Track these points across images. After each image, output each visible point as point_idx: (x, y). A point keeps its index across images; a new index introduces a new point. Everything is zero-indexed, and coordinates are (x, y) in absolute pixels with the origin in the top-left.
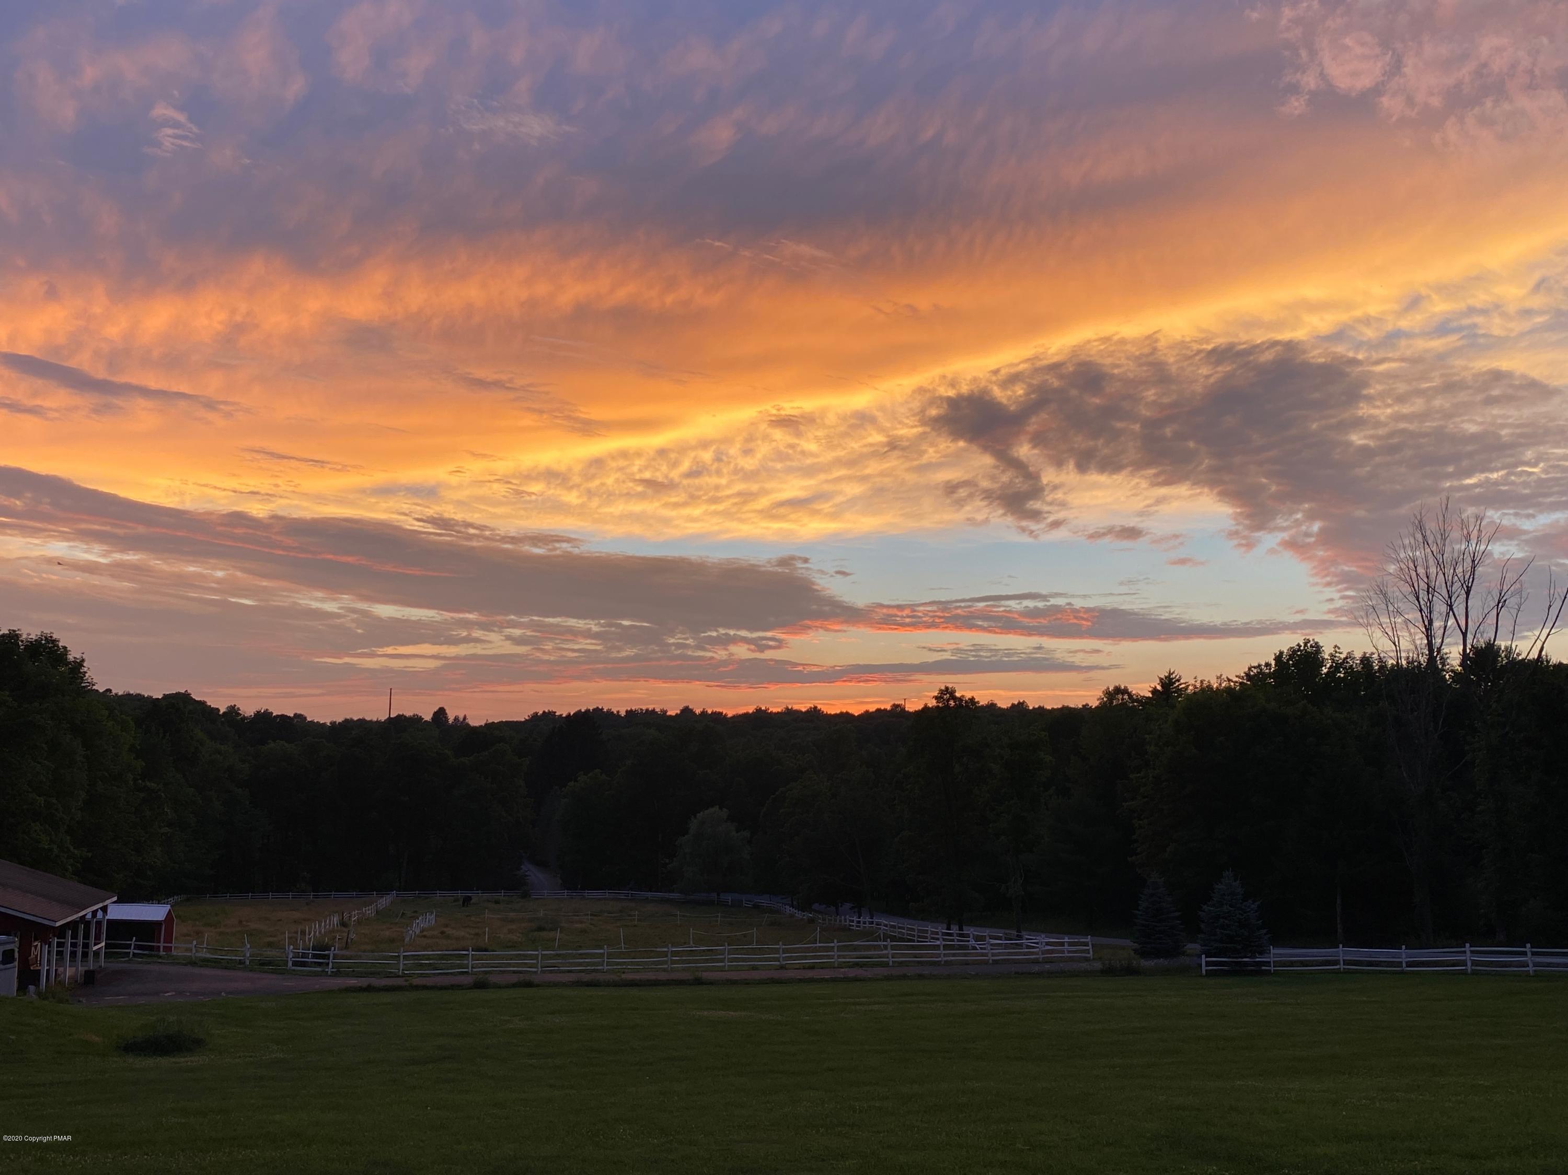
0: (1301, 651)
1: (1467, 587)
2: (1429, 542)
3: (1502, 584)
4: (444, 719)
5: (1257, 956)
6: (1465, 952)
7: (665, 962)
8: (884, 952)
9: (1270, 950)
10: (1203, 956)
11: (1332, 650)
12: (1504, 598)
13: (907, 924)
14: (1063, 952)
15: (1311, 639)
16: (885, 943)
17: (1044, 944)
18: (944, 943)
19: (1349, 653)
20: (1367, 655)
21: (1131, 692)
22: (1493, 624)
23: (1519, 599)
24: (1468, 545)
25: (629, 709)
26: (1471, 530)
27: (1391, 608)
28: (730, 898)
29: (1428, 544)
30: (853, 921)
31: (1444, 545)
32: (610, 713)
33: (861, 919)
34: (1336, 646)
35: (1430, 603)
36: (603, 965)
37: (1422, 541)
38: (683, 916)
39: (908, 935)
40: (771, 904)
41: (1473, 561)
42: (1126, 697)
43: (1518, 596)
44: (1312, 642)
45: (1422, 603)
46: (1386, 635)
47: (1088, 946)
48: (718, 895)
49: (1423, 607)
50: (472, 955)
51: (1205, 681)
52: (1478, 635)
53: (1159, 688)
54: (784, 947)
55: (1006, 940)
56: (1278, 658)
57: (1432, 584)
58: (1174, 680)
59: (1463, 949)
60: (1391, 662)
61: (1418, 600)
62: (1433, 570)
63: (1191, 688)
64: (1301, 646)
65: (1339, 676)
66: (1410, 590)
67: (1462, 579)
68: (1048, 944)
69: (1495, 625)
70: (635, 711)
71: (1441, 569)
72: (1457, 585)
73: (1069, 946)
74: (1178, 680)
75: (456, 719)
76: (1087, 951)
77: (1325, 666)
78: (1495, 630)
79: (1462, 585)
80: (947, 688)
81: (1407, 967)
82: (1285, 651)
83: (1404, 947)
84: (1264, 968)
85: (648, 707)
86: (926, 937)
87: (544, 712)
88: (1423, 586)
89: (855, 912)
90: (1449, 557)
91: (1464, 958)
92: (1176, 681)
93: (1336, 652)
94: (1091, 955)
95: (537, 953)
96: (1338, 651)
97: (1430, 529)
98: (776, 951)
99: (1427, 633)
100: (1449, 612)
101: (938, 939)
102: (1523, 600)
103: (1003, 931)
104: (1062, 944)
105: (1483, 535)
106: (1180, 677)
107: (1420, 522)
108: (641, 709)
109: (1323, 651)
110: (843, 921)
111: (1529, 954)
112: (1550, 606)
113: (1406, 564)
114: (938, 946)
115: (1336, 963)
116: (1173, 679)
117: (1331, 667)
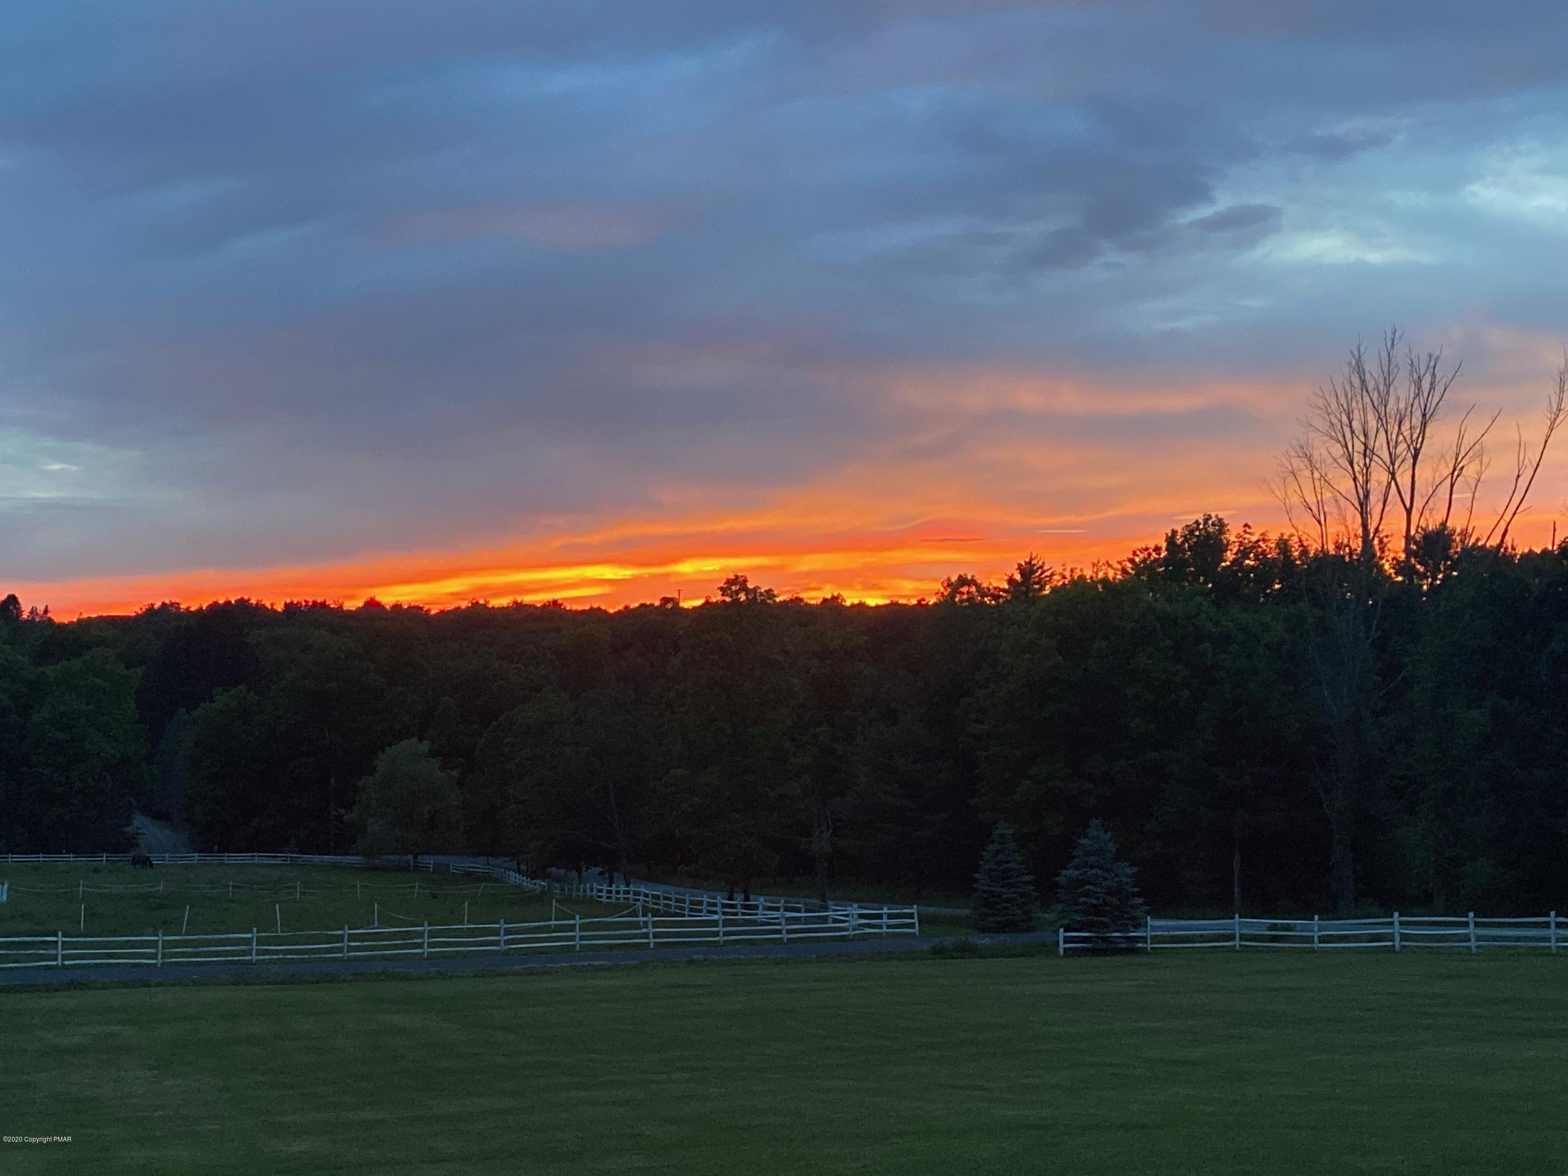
0: (1200, 530)
1: (1415, 449)
2: (1369, 389)
3: (1459, 446)
4: (15, 611)
5: (1131, 929)
6: (1392, 923)
7: (340, 950)
8: (644, 930)
9: (1146, 922)
10: (1062, 930)
11: (1241, 530)
12: (1461, 465)
13: (673, 892)
14: (880, 927)
15: (1213, 515)
16: (645, 919)
17: (856, 916)
18: (724, 917)
19: (1263, 534)
20: (1285, 537)
21: (981, 584)
22: (1446, 499)
23: (1479, 466)
24: (1418, 394)
25: (288, 601)
26: (1422, 374)
27: (1317, 475)
28: (432, 862)
29: (1367, 391)
30: (601, 891)
31: (1388, 392)
32: (260, 607)
33: (614, 888)
34: (1246, 525)
35: (1367, 469)
36: (251, 955)
37: (1360, 387)
38: (366, 887)
39: (677, 907)
40: (488, 869)
41: (1424, 415)
42: (973, 589)
43: (1477, 461)
44: (1214, 519)
45: (1356, 468)
46: (1309, 511)
47: (913, 918)
48: (415, 858)
49: (1357, 474)
50: (63, 942)
51: (1076, 569)
52: (1426, 513)
53: (1018, 577)
54: (506, 926)
55: (806, 911)
56: (1171, 540)
57: (1371, 445)
58: (1035, 568)
59: (1389, 920)
60: (1314, 548)
61: (1351, 463)
62: (1373, 423)
63: (1056, 577)
64: (1200, 524)
65: (1248, 565)
66: (1342, 453)
67: (1408, 438)
68: (861, 916)
69: (1448, 501)
70: (298, 603)
71: (1383, 425)
72: (1402, 447)
73: (888, 919)
74: (1041, 567)
75: (33, 611)
76: (912, 926)
77: (1231, 550)
78: (1447, 506)
79: (1409, 446)
80: (737, 577)
81: (1320, 943)
82: (1180, 531)
83: (1316, 917)
84: (1140, 945)
85: (315, 599)
86: (701, 911)
87: (164, 604)
88: (1359, 447)
89: (603, 879)
90: (1393, 409)
91: (1391, 931)
92: (1038, 569)
93: (1245, 532)
94: (916, 930)
95: (156, 938)
96: (1248, 530)
97: (1369, 372)
98: (496, 932)
99: (1362, 508)
100: (1390, 483)
101: (716, 913)
102: (1483, 468)
103: (802, 900)
104: (880, 917)
105: (1437, 382)
106: (1043, 563)
107: (1357, 364)
108: (306, 602)
109: (1228, 530)
110: (588, 890)
111: (1472, 925)
112: (1518, 476)
113: (1339, 416)
114: (717, 921)
115: (1231, 937)
116: (1035, 565)
117: (1239, 551)
